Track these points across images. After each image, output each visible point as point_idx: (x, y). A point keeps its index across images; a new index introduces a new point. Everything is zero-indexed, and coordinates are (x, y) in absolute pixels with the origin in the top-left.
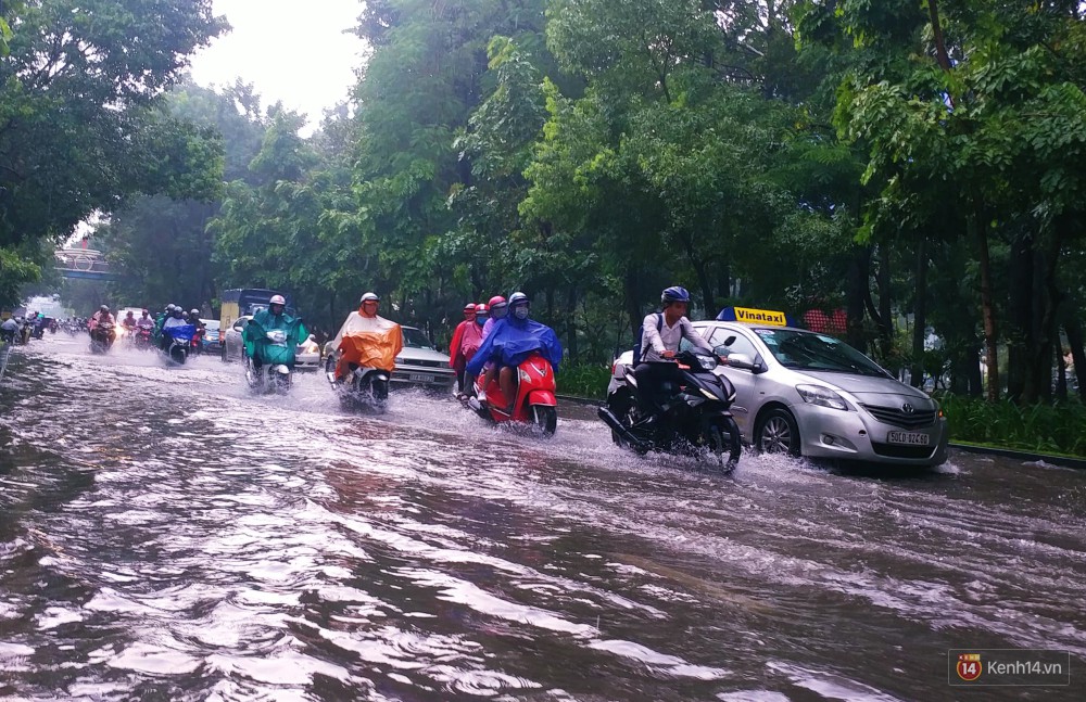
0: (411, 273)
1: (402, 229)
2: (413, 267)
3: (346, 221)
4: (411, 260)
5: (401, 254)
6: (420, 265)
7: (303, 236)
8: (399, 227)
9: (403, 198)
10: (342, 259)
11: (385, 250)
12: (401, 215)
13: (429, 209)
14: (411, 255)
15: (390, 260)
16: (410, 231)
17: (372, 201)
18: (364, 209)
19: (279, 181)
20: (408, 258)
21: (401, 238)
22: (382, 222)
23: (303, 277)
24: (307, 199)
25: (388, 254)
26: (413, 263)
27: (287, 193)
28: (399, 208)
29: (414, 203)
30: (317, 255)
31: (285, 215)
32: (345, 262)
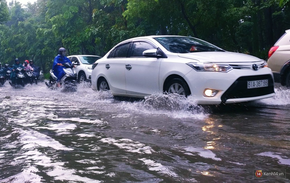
0: (73, 45)
1: (69, 31)
2: (74, 43)
3: (46, 31)
4: (73, 41)
5: (69, 39)
6: (76, 42)
7: (29, 39)
8: (68, 30)
9: (68, 20)
10: (46, 44)
11: (63, 38)
12: (68, 26)
13: (77, 23)
14: (73, 39)
15: (66, 42)
16: (72, 31)
17: (57, 23)
18: (54, 26)
19: (19, 22)
20: (72, 40)
21: (69, 34)
22: (61, 29)
23: (30, 52)
24: (29, 27)
25: (65, 40)
26: (74, 42)
27: (22, 26)
28: (67, 23)
29: (72, 21)
30: (35, 44)
31: (22, 33)
32: (47, 44)
